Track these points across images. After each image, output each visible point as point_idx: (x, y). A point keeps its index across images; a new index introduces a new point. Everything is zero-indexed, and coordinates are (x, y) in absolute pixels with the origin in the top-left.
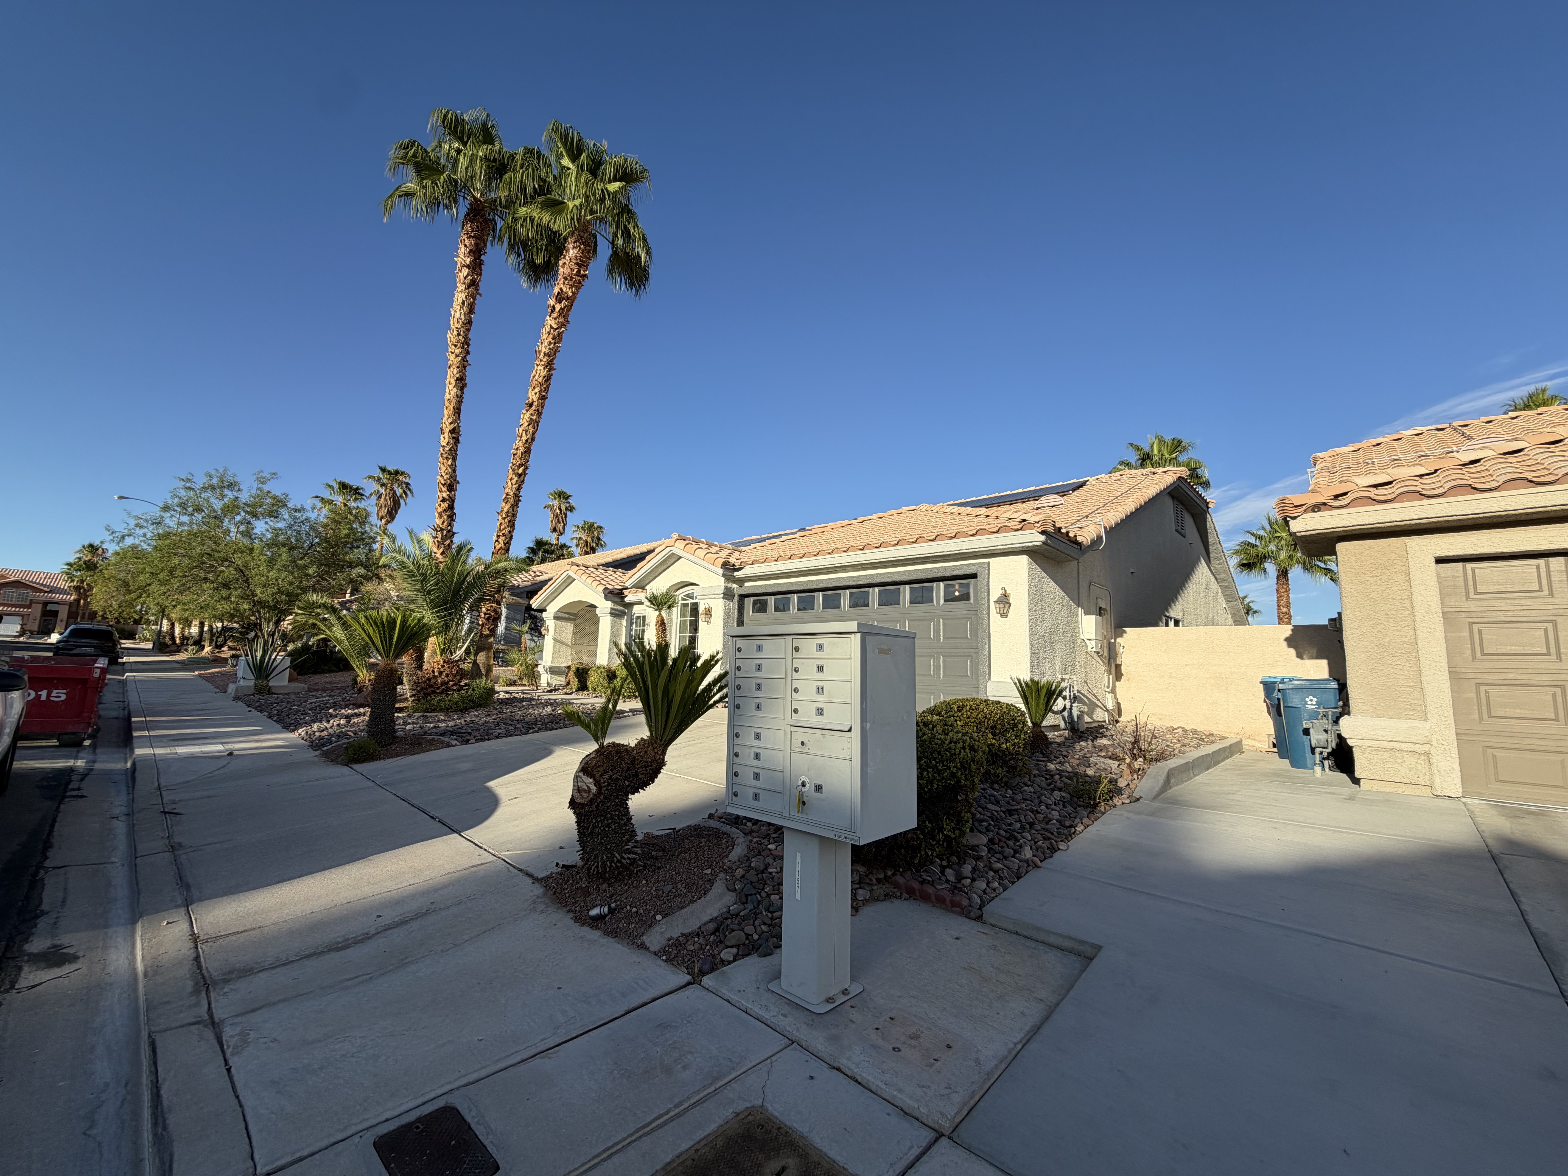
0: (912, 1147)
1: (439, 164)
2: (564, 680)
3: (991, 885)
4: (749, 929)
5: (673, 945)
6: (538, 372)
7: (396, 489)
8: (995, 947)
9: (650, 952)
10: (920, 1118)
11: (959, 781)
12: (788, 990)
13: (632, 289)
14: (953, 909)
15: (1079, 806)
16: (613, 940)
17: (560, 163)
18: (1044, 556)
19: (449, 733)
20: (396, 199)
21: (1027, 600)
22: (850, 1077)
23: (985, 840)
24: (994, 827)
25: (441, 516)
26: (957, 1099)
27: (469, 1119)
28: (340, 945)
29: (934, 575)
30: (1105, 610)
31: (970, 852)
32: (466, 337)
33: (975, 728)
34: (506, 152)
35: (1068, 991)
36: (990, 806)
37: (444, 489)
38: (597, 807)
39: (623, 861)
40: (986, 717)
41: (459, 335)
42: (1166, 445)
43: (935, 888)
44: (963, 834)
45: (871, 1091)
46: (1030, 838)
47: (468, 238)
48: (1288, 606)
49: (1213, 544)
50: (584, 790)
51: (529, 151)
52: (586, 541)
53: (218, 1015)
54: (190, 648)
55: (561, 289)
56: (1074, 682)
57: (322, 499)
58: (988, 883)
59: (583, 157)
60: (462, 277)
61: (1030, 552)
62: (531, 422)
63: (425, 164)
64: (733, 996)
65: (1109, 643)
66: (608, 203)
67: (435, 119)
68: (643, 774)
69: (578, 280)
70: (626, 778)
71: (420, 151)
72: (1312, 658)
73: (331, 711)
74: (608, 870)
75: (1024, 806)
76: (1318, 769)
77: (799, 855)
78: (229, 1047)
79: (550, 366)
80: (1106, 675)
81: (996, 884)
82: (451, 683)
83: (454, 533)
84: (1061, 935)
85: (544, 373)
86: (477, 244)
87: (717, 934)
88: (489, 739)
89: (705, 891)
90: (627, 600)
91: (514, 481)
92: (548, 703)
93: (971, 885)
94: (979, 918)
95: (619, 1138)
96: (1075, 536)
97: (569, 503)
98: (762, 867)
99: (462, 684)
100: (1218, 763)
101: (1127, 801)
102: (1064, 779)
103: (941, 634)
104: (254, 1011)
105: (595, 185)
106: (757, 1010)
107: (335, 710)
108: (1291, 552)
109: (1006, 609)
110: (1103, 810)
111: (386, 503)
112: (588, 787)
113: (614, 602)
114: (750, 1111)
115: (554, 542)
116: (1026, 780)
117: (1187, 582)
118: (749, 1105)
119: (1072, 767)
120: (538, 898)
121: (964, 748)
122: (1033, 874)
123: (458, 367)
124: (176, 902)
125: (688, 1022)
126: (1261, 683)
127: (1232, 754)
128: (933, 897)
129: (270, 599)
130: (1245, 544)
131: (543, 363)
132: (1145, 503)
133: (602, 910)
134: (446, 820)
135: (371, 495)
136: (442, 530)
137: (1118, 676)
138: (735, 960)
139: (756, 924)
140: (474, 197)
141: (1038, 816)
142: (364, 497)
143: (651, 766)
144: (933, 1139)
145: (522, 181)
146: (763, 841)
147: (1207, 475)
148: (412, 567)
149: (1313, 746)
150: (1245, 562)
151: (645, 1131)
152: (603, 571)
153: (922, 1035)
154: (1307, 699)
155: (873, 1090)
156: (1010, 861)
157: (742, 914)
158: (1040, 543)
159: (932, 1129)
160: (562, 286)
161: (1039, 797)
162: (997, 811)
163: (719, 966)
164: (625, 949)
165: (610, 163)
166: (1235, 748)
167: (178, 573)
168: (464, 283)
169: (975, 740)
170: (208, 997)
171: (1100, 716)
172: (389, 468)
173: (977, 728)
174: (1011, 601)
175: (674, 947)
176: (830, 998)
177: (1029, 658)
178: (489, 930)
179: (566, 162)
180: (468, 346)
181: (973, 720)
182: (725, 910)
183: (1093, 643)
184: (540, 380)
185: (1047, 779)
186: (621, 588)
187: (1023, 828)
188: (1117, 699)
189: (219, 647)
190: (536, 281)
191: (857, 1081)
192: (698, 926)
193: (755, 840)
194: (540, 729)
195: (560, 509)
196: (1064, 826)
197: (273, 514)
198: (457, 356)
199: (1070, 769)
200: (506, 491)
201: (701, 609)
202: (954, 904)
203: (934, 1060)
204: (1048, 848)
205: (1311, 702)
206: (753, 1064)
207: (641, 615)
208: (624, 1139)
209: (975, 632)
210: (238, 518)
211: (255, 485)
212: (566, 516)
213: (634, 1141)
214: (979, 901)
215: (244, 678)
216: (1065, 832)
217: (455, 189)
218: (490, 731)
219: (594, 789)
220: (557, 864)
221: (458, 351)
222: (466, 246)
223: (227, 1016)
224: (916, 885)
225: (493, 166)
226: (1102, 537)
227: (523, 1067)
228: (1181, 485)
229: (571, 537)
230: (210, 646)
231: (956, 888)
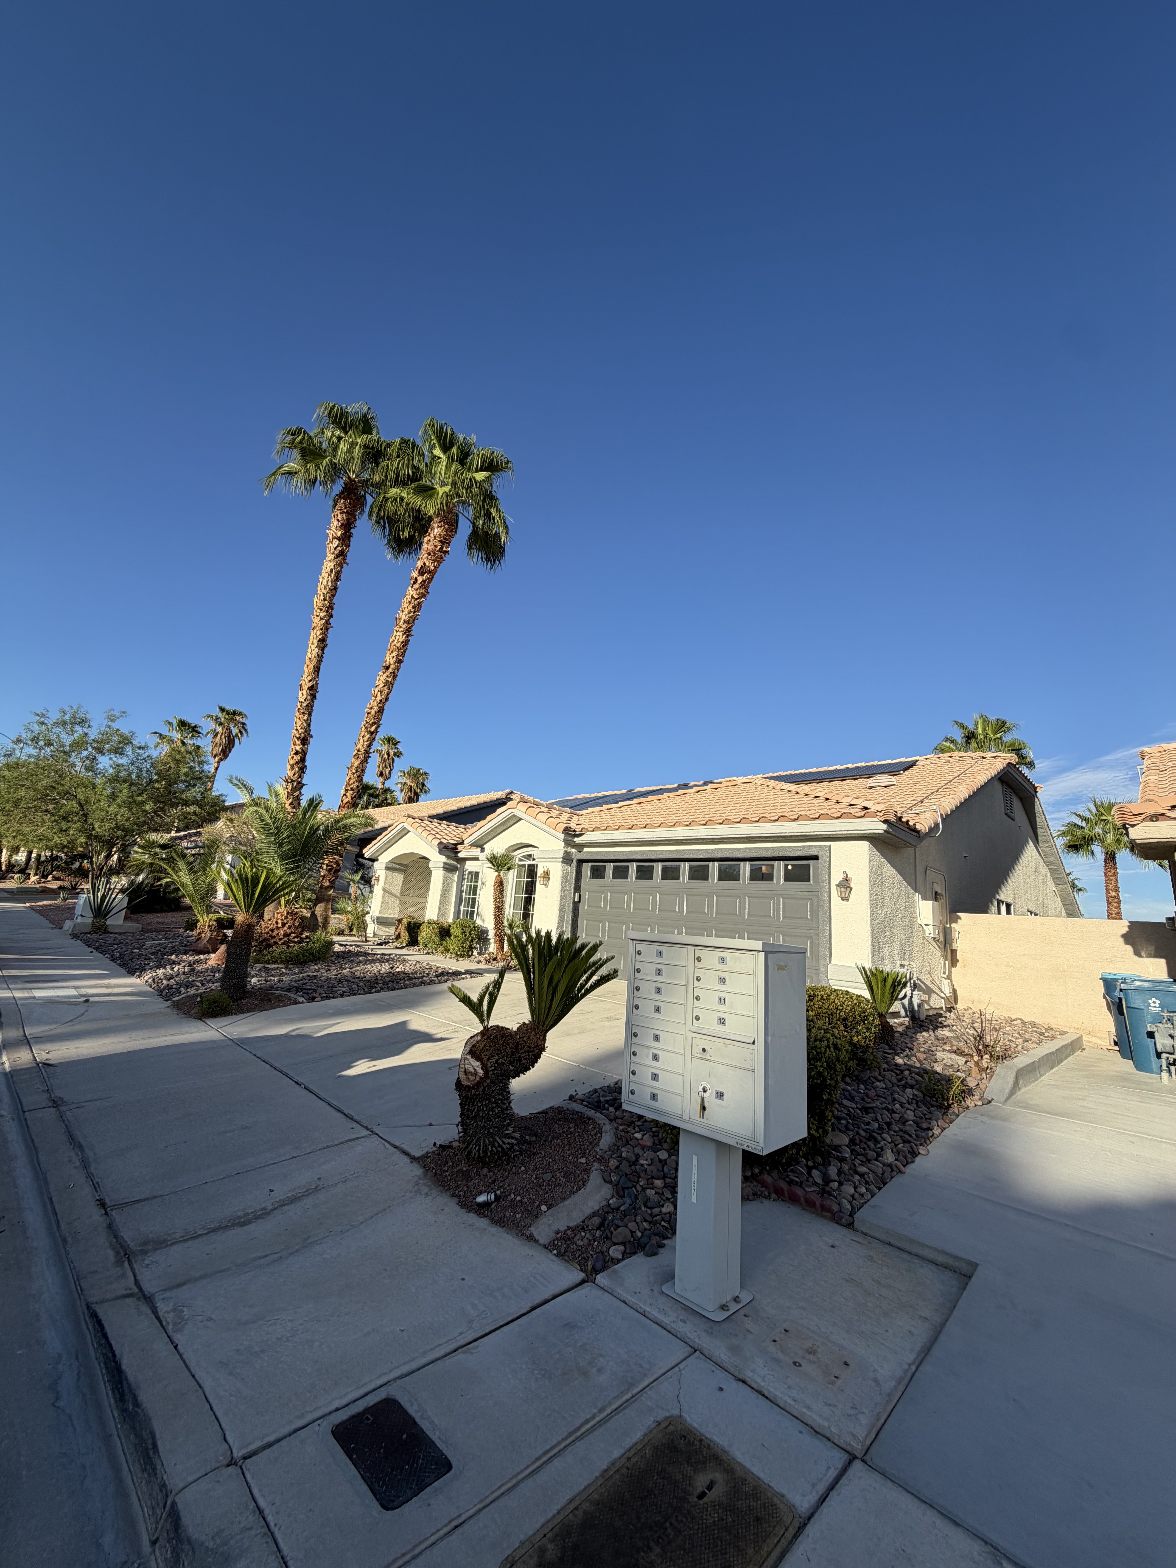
0: (829, 1468)
1: (321, 449)
2: (393, 932)
3: (858, 1190)
4: (632, 1226)
5: (561, 1238)
6: (397, 638)
7: (232, 728)
8: (871, 1259)
9: (540, 1245)
10: (832, 1439)
11: (825, 1080)
12: (682, 1294)
13: (487, 564)
14: (824, 1213)
15: (933, 1106)
16: (500, 1229)
17: (432, 453)
18: (884, 842)
19: (295, 989)
20: (279, 477)
21: (868, 885)
22: (757, 1391)
23: (846, 1140)
24: (853, 1125)
25: (292, 767)
26: (864, 1420)
27: (413, 1414)
28: (242, 1220)
29: (775, 854)
30: (940, 894)
31: (834, 1152)
32: (331, 602)
33: (827, 1019)
34: (384, 442)
35: (952, 1312)
36: (845, 1102)
37: (298, 742)
38: (484, 1090)
39: (504, 1145)
40: (837, 1009)
41: (325, 600)
42: (990, 725)
43: (805, 1190)
44: (826, 1133)
45: (779, 1406)
46: (890, 1140)
47: (341, 513)
48: (1117, 891)
49: (1042, 827)
50: (471, 1073)
51: (405, 442)
52: (411, 786)
53: (149, 1287)
54: (16, 876)
55: (424, 563)
56: (913, 968)
57: (161, 735)
58: (855, 1188)
59: (455, 450)
60: (332, 549)
61: (872, 839)
62: (386, 683)
63: (310, 450)
64: (630, 1298)
65: (945, 928)
66: (475, 490)
67: (321, 411)
68: (525, 1059)
69: (440, 556)
70: (511, 1063)
71: (306, 438)
72: (1150, 956)
73: (173, 957)
74: (489, 1154)
75: (878, 1103)
76: (1165, 1075)
77: (695, 1158)
78: (168, 1323)
79: (408, 632)
80: (942, 960)
81: (863, 1190)
82: (293, 935)
83: (304, 785)
84: (936, 1250)
85: (403, 638)
86: (348, 519)
87: (602, 1229)
88: (333, 998)
89: (584, 1182)
90: (460, 855)
91: (366, 739)
92: (384, 959)
93: (839, 1189)
94: (850, 1225)
95: (555, 1442)
96: (915, 824)
97: (397, 748)
98: (634, 1159)
99: (304, 936)
100: (1061, 1061)
101: (980, 1103)
102: (913, 1075)
103: (781, 912)
104: (179, 1286)
105: (464, 474)
106: (655, 1313)
107: (177, 956)
108: (1118, 836)
109: (847, 893)
110: (956, 1112)
111: (221, 741)
112: (475, 1070)
113: (448, 857)
114: (670, 1421)
115: (380, 786)
116: (877, 1074)
117: (1016, 863)
118: (668, 1415)
119: (920, 1061)
120: (420, 1179)
121: (828, 1047)
122: (898, 1180)
123: (321, 629)
124: (74, 1163)
125: (593, 1323)
126: (1100, 979)
127: (1073, 1051)
128: (802, 1200)
129: (107, 834)
130: (1072, 825)
131: (402, 629)
132: (978, 789)
133: (489, 1197)
134: (311, 1087)
135: (208, 733)
136: (292, 781)
137: (954, 962)
138: (623, 1259)
139: (637, 1221)
140: (349, 477)
141: (894, 1115)
142: (201, 735)
143: (534, 1051)
144: (848, 1461)
145: (398, 468)
146: (629, 1129)
147: (1032, 755)
148: (269, 821)
149: (1159, 1050)
150: (1072, 843)
151: (577, 1436)
152: (437, 825)
153: (819, 1350)
154: (1150, 1001)
155: (781, 1405)
156: (874, 1164)
157: (622, 1208)
158: (882, 832)
159: (846, 1451)
160: (425, 560)
161: (892, 1094)
162: (853, 1108)
163: (610, 1264)
164: (516, 1240)
165: (478, 455)
166: (1075, 1046)
167: (23, 804)
168: (334, 553)
169: (836, 1038)
170: (133, 1269)
171: (937, 1002)
172: (227, 708)
173: (829, 1019)
174: (852, 885)
175: (563, 1242)
176: (724, 1305)
177: (870, 944)
178: (381, 1212)
179: (437, 452)
180: (332, 609)
181: (825, 1011)
182: (605, 1203)
183: (931, 928)
184: (398, 645)
185: (897, 1075)
186: (455, 842)
187: (880, 1128)
188: (953, 986)
189: (45, 876)
190: (399, 553)
191: (763, 1395)
192: (581, 1220)
193: (621, 1128)
194: (382, 989)
195: (388, 754)
196: (921, 1128)
197: (118, 751)
198: (321, 619)
199: (918, 1065)
200: (357, 748)
201: (540, 872)
202: (824, 1208)
203: (835, 1377)
204: (909, 1152)
205: (1154, 1005)
206: (663, 1370)
207: (474, 871)
208: (559, 1443)
209: (815, 913)
210: (85, 753)
211: (105, 722)
212: (393, 762)
213: (569, 1444)
214: (849, 1207)
215: (82, 916)
216: (923, 1134)
217: (336, 470)
218: (335, 989)
219: (481, 1072)
220: (435, 1144)
221: (322, 614)
222: (338, 520)
223: (156, 1290)
224: (783, 1185)
225: (370, 452)
226: (939, 824)
227: (448, 1361)
228: (1010, 770)
229: (397, 783)
230: (36, 874)
231: (824, 1192)
